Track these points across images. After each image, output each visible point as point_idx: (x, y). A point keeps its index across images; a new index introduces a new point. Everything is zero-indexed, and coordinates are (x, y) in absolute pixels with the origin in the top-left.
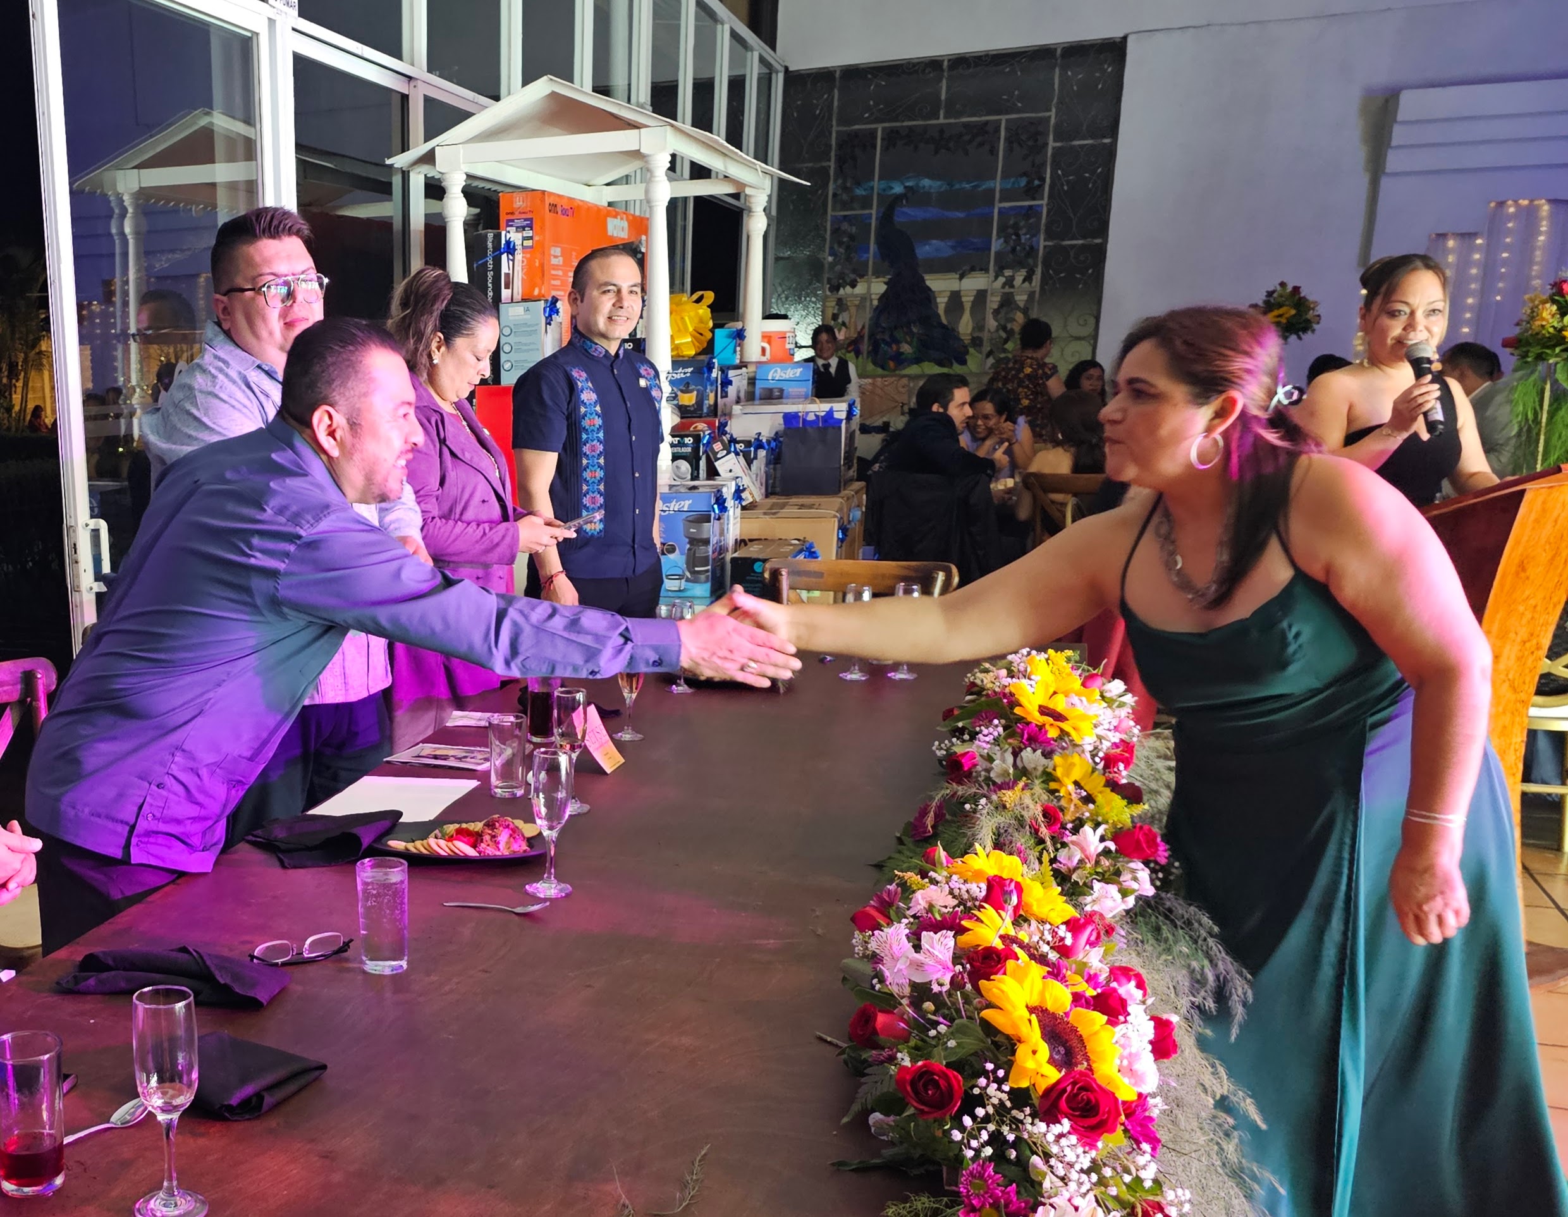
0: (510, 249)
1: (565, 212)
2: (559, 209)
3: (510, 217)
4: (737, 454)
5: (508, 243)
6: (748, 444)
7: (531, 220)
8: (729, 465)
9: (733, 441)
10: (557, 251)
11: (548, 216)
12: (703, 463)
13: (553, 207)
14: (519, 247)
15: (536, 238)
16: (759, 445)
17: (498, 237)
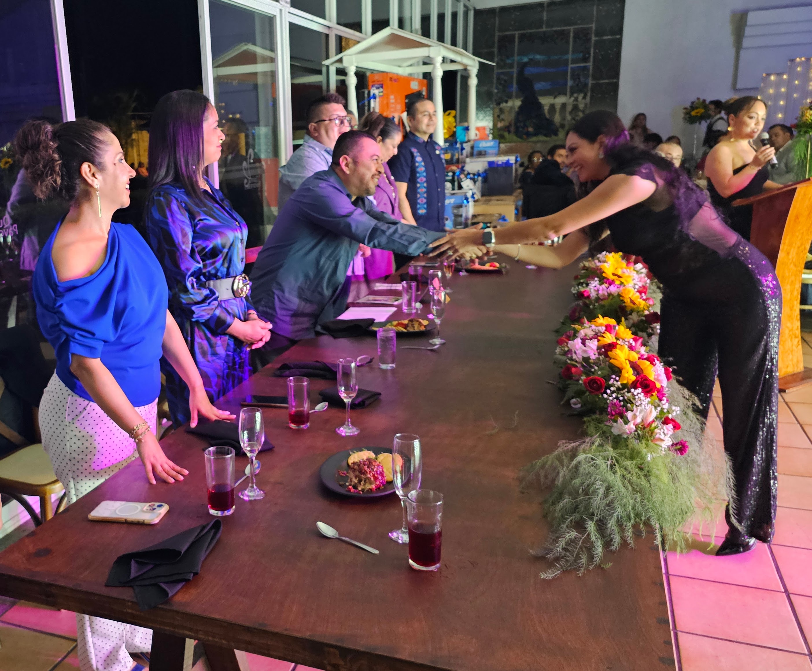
0: (374, 97)
1: (395, 81)
2: (393, 79)
3: (373, 83)
4: (471, 179)
5: (374, 94)
6: (474, 175)
7: (382, 84)
8: (467, 183)
9: (469, 174)
10: (392, 97)
11: (389, 82)
12: (456, 184)
13: (391, 78)
14: (377, 97)
15: (384, 92)
16: (479, 175)
17: (369, 92)
